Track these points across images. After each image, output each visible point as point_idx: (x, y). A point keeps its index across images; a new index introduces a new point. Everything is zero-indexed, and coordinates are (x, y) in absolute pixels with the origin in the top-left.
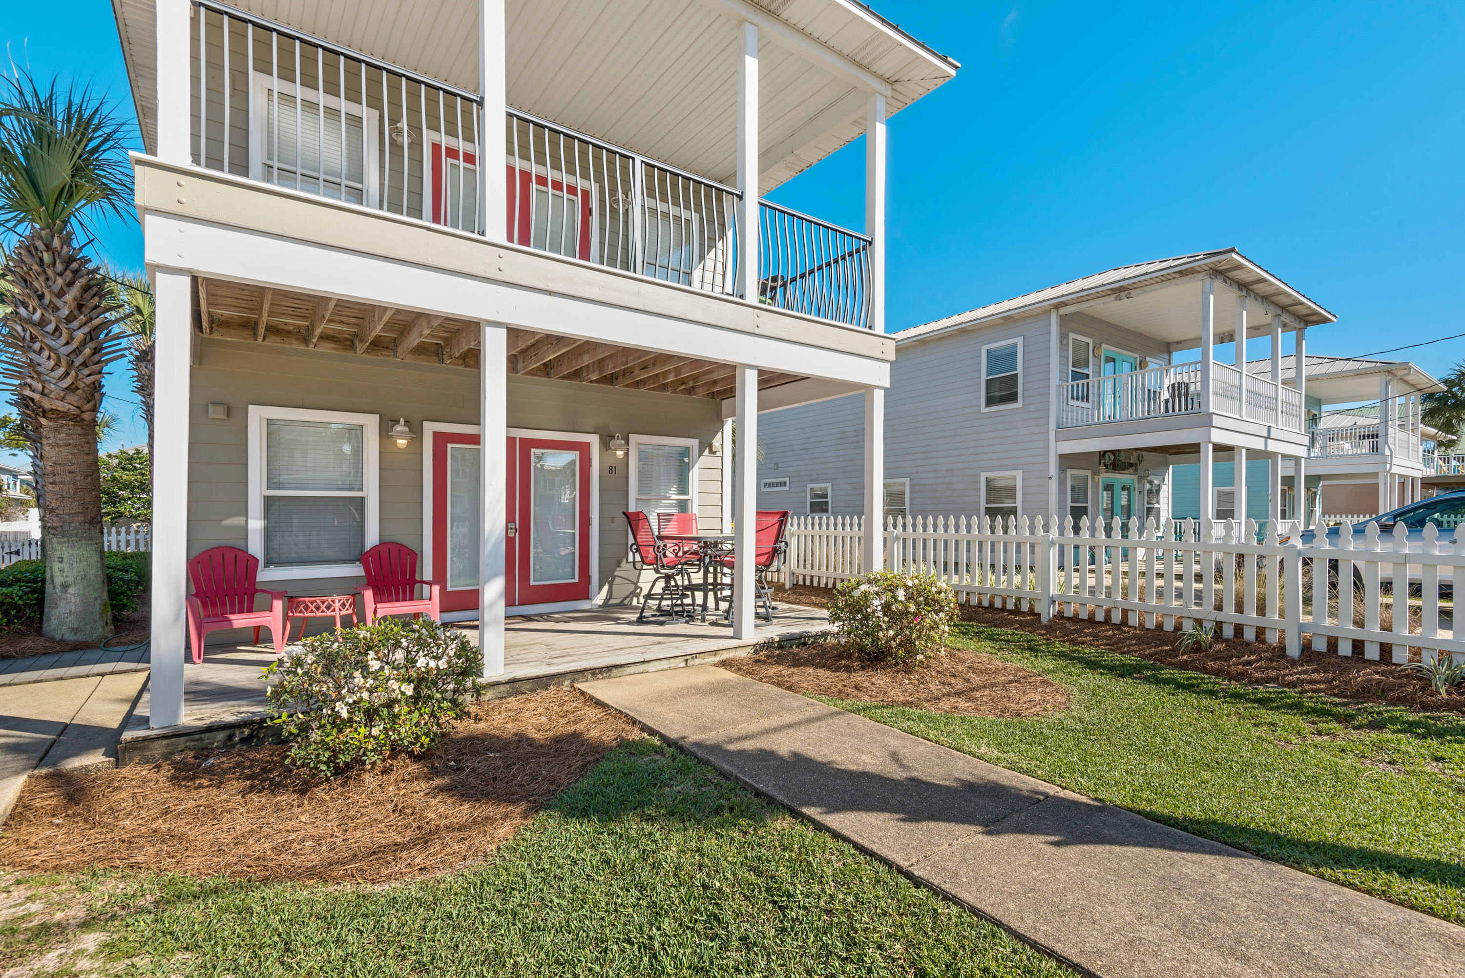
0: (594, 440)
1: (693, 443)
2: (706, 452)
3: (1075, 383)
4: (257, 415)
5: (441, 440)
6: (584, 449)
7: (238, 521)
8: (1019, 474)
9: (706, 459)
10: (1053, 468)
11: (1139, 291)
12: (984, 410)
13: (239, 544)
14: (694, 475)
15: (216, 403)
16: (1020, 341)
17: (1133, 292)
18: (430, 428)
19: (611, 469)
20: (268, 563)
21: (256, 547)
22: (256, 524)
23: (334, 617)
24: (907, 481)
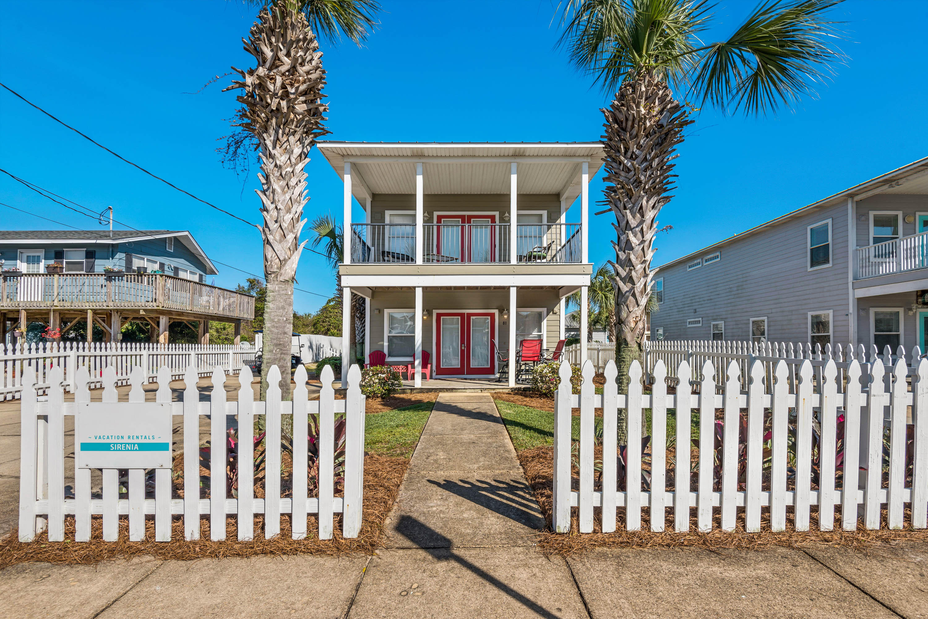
0: (496, 312)
1: (544, 310)
2: (551, 313)
3: (877, 245)
4: (386, 311)
5: (439, 316)
6: (492, 316)
7: (381, 343)
8: (831, 312)
9: (551, 316)
10: (852, 308)
11: (904, 180)
12: (810, 269)
13: (381, 350)
14: (544, 323)
15: (377, 309)
16: (829, 221)
17: (900, 182)
18: (435, 312)
19: (504, 323)
20: (389, 356)
21: (386, 351)
22: (386, 344)
23: (399, 372)
24: (765, 318)
